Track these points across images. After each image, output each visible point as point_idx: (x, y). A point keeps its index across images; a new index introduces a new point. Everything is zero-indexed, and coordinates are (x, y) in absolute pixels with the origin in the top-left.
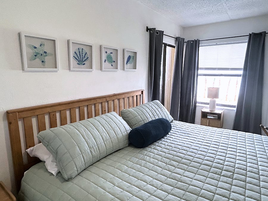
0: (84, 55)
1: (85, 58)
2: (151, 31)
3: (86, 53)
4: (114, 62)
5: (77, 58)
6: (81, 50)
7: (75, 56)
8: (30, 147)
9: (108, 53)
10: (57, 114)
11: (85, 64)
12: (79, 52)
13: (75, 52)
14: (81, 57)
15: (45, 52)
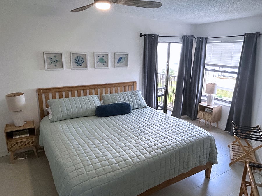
0: (81, 60)
1: (82, 62)
2: (145, 36)
3: (83, 58)
4: (106, 62)
5: (76, 62)
6: (79, 57)
7: (75, 61)
8: (48, 107)
9: (100, 57)
10: (63, 93)
11: (82, 65)
12: (78, 58)
13: (75, 59)
14: (79, 61)
15: (57, 60)
